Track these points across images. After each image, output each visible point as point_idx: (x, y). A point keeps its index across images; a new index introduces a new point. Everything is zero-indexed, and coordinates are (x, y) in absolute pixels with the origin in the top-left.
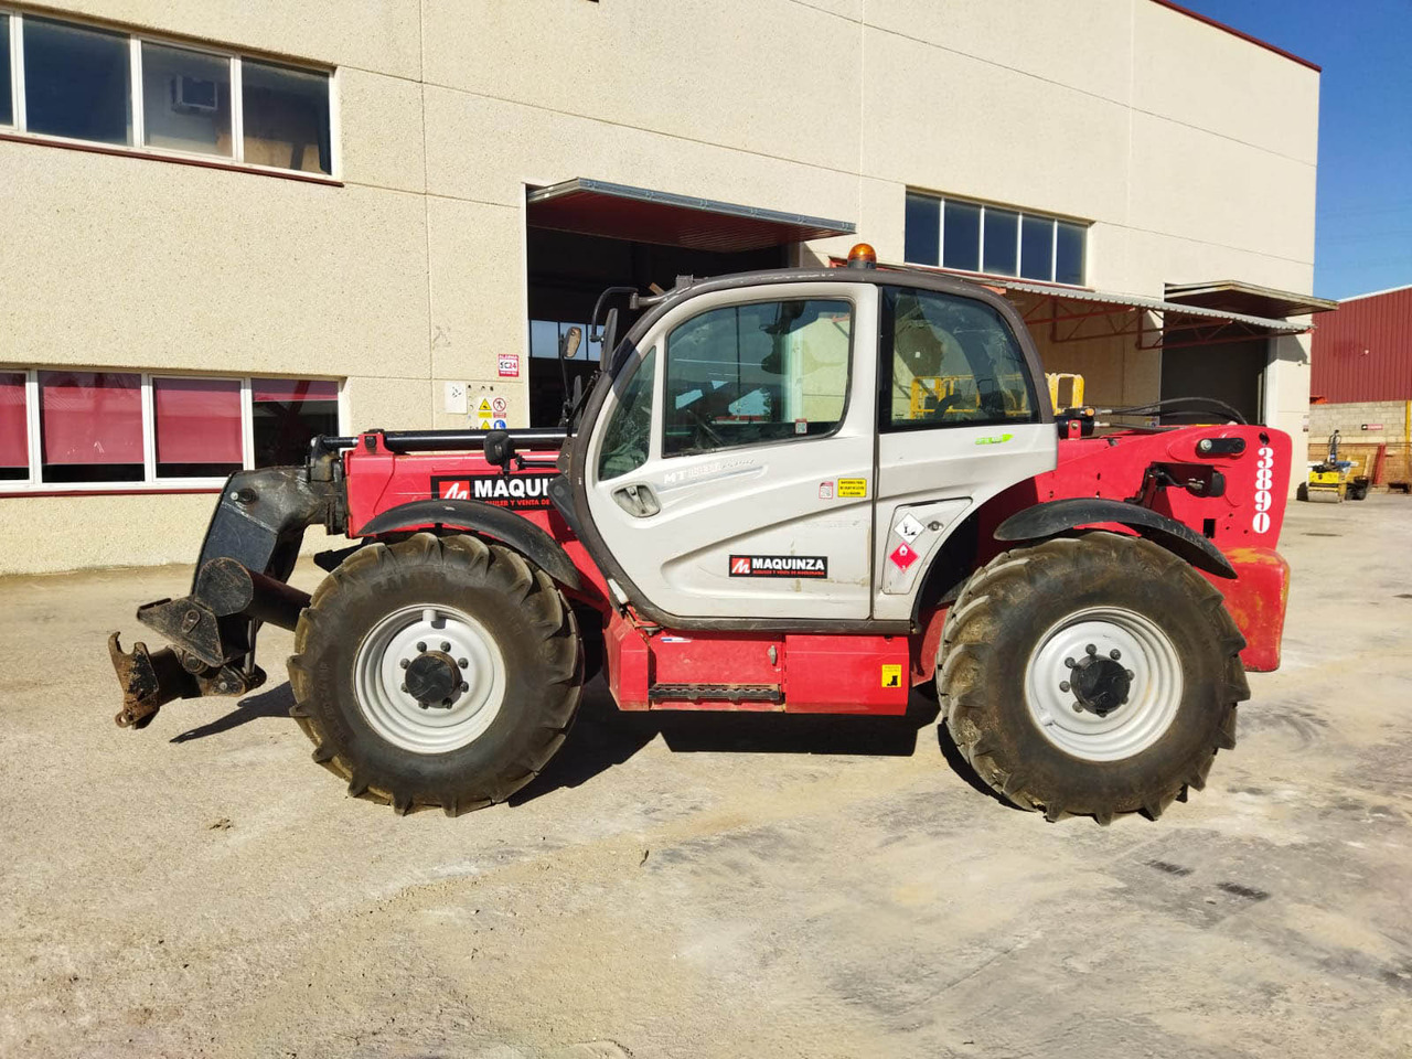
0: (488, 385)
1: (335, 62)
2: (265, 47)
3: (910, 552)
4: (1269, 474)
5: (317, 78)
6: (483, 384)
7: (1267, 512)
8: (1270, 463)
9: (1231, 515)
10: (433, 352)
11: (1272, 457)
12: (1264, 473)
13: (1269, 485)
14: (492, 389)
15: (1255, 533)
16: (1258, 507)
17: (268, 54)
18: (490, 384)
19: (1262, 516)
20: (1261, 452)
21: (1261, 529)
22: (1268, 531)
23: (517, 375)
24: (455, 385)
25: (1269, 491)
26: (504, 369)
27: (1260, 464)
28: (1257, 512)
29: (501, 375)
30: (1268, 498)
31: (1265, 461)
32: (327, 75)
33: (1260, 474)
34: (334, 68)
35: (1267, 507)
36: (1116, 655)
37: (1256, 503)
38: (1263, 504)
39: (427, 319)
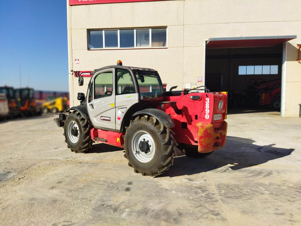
0: (195, 84)
1: (167, 26)
2: (155, 26)
3: (120, 118)
4: (208, 105)
5: (164, 29)
6: (194, 83)
7: (208, 114)
8: (209, 102)
9: (201, 114)
10: (184, 78)
11: (209, 100)
12: (207, 104)
13: (209, 107)
14: (196, 84)
15: (206, 119)
16: (206, 113)
17: (155, 27)
18: (196, 83)
19: (207, 115)
20: (206, 99)
21: (207, 118)
22: (208, 119)
23: (202, 81)
24: (188, 84)
25: (209, 109)
26: (199, 80)
27: (206, 102)
28: (206, 114)
29: (198, 81)
30: (208, 110)
31: (207, 101)
32: (166, 28)
33: (206, 104)
34: (167, 27)
35: (208, 113)
36: (148, 141)
37: (206, 112)
38: (207, 112)
39: (183, 71)
